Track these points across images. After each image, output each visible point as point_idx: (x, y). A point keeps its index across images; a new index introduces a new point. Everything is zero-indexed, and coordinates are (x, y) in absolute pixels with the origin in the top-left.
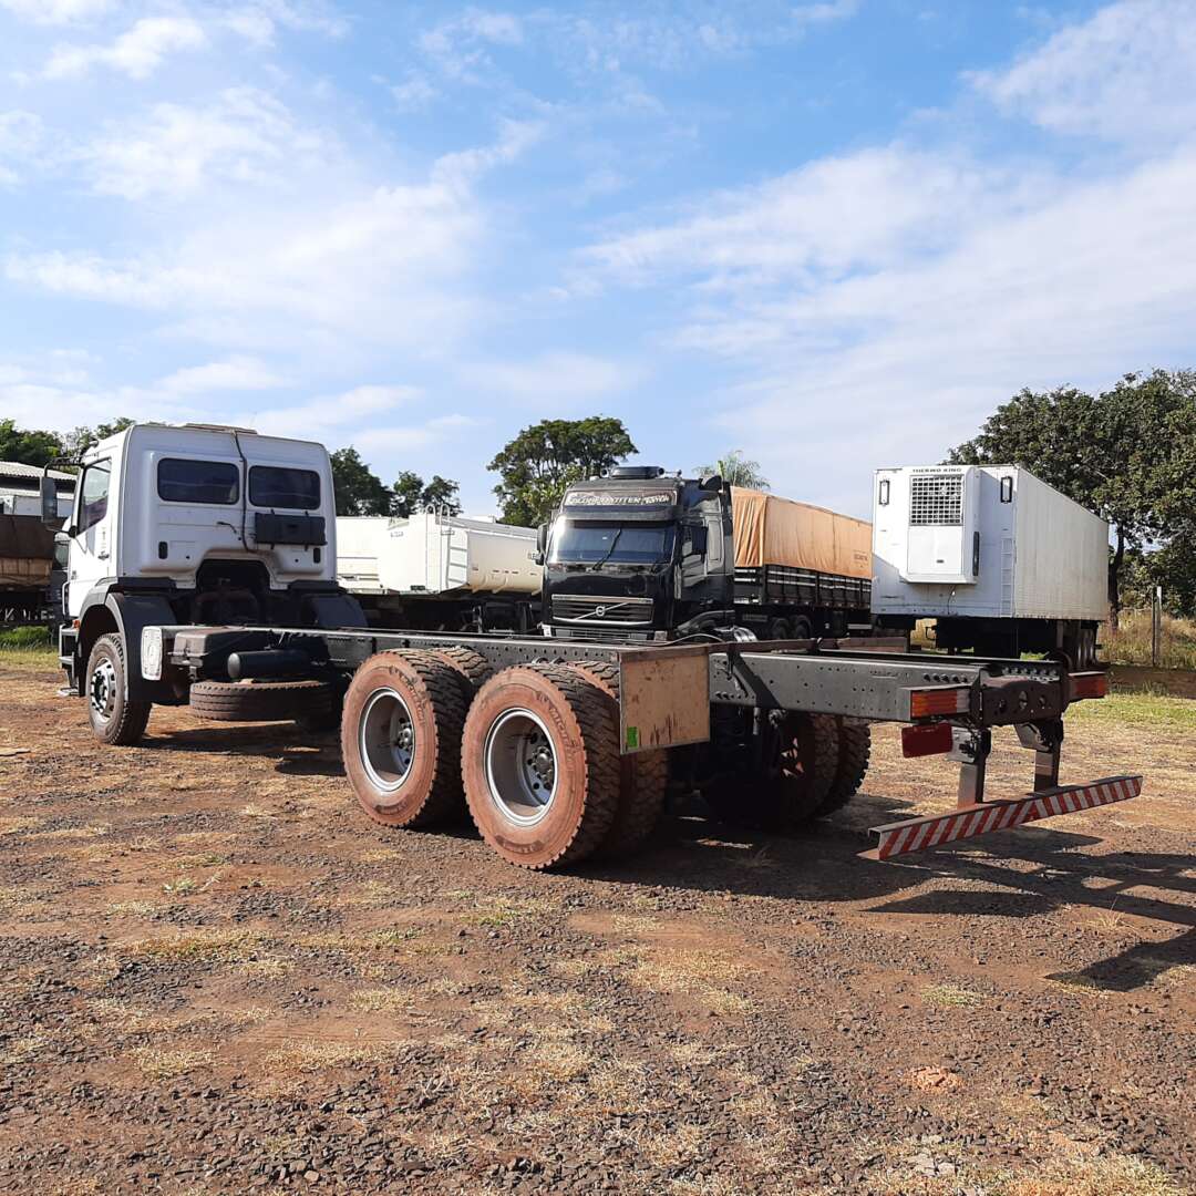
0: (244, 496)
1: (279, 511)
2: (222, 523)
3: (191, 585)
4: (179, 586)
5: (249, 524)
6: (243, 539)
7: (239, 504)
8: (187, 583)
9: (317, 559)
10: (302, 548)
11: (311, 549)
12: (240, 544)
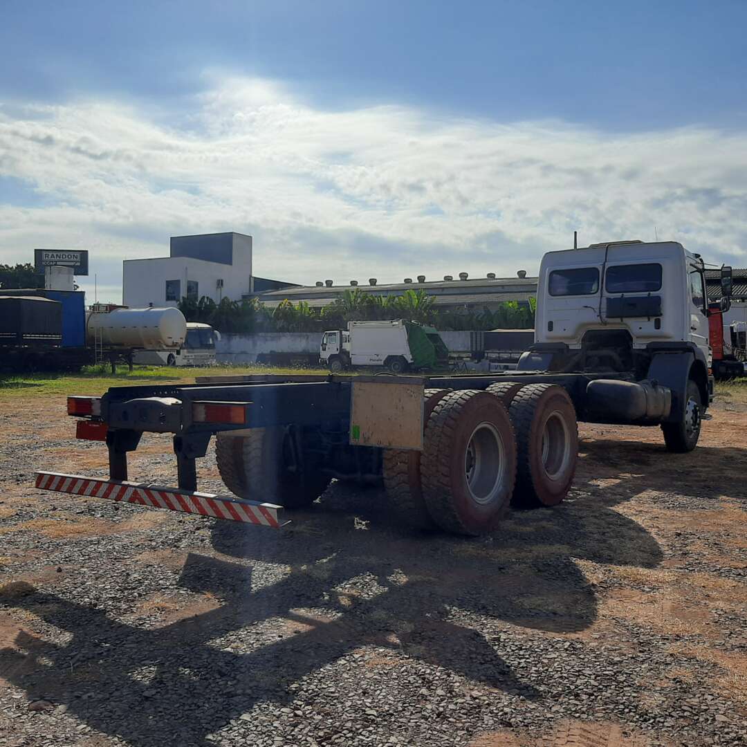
0: (602, 287)
1: (627, 295)
2: (586, 307)
3: (579, 347)
4: (571, 347)
5: (604, 306)
6: (600, 316)
7: (599, 294)
8: (575, 345)
9: (658, 326)
10: (646, 319)
11: (653, 320)
12: (598, 319)
